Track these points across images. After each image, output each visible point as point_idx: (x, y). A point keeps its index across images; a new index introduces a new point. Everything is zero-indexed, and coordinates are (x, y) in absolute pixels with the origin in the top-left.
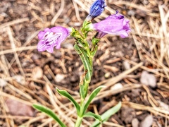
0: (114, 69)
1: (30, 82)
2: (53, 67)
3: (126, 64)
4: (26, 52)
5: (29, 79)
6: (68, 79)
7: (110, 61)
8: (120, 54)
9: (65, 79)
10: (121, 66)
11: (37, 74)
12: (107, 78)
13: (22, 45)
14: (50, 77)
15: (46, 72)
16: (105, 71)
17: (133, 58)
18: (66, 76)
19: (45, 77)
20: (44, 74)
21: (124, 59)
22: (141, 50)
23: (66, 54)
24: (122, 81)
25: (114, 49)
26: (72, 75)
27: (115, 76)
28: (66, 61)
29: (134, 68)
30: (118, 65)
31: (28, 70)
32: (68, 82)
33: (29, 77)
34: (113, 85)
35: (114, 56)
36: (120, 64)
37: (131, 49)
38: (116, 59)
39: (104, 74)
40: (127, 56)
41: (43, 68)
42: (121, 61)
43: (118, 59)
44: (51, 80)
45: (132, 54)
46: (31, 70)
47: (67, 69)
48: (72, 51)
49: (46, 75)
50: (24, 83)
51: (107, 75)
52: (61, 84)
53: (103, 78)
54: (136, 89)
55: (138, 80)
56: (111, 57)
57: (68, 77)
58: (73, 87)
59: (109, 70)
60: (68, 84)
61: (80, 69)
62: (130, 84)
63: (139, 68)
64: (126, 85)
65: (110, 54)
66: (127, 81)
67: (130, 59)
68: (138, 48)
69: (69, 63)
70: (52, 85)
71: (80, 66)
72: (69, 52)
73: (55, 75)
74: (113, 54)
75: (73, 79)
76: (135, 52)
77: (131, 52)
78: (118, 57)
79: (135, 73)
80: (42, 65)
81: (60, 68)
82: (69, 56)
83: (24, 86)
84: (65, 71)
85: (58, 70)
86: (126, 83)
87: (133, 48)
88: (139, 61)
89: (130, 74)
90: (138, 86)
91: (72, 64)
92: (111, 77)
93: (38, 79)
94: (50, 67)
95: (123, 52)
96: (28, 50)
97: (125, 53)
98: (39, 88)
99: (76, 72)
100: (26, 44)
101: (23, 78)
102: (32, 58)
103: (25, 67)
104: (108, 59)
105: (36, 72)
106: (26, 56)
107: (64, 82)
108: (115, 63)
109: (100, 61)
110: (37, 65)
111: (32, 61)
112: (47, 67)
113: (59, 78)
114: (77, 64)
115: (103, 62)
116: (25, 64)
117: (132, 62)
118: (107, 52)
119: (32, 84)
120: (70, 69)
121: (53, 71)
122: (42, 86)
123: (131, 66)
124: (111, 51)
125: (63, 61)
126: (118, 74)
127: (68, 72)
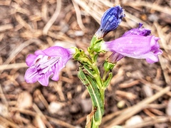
0: (130, 96)
1: (15, 113)
2: (46, 93)
3: (147, 89)
4: (9, 72)
5: (14, 109)
6: (67, 109)
7: (124, 85)
8: (138, 74)
9: (63, 108)
10: (140, 92)
11: (24, 102)
12: (120, 109)
13: (4, 61)
14: (42, 106)
15: (37, 100)
16: (119, 98)
17: (156, 80)
18: (63, 104)
19: (35, 107)
20: (33, 101)
21: (143, 81)
22: (167, 69)
23: (64, 74)
24: (141, 113)
25: (129, 67)
26: (72, 104)
27: (132, 105)
28: (64, 84)
29: (158, 95)
30: (136, 91)
31: (12, 96)
32: (67, 113)
33: (14, 106)
34: (129, 118)
35: (130, 78)
36: (138, 89)
37: (154, 68)
38: (132, 83)
39: (117, 102)
40: (148, 78)
41: (32, 94)
42: (140, 85)
43: (136, 82)
44: (44, 110)
45: (155, 75)
46: (16, 97)
47: (66, 96)
48: (72, 70)
49: (37, 104)
50: (6, 114)
51: (121, 104)
52: (57, 116)
53: (115, 109)
54: (160, 123)
55: (164, 110)
56: (126, 79)
57: (67, 106)
58: (74, 119)
59: (124, 98)
60: (66, 116)
61: (83, 95)
62: (153, 117)
63: (165, 95)
64: (147, 119)
65: (124, 75)
66: (148, 113)
67: (151, 81)
68: (164, 67)
69: (68, 86)
70: (44, 117)
71: (83, 91)
72: (68, 72)
73: (49, 103)
74: (129, 74)
75: (74, 109)
76: (159, 72)
77: (154, 71)
78: (135, 79)
79: (159, 101)
80: (31, 89)
81: (56, 93)
82: (68, 77)
83: (7, 119)
84: (62, 97)
85: (52, 97)
86: (147, 116)
87: (156, 66)
88: (164, 85)
89: (153, 103)
90: (163, 119)
91: (73, 89)
92: (125, 107)
93: (26, 109)
94: (42, 93)
95: (143, 73)
96: (11, 69)
97: (145, 74)
98: (26, 121)
99: (77, 100)
100: (9, 60)
101: (5, 107)
102: (17, 80)
103: (8, 93)
104: (121, 82)
105: (23, 99)
106: (9, 77)
107: (61, 113)
108: (132, 87)
109: (111, 85)
110: (24, 90)
111: (17, 83)
112: (38, 92)
113: (55, 107)
114: (79, 89)
115: (115, 86)
116: (7, 88)
117: (155, 86)
118: (120, 72)
119: (18, 117)
120: (69, 95)
121: (46, 98)
122: (31, 118)
123: (154, 92)
124: (126, 71)
125: (60, 84)
126: (135, 103)
127: (67, 100)
